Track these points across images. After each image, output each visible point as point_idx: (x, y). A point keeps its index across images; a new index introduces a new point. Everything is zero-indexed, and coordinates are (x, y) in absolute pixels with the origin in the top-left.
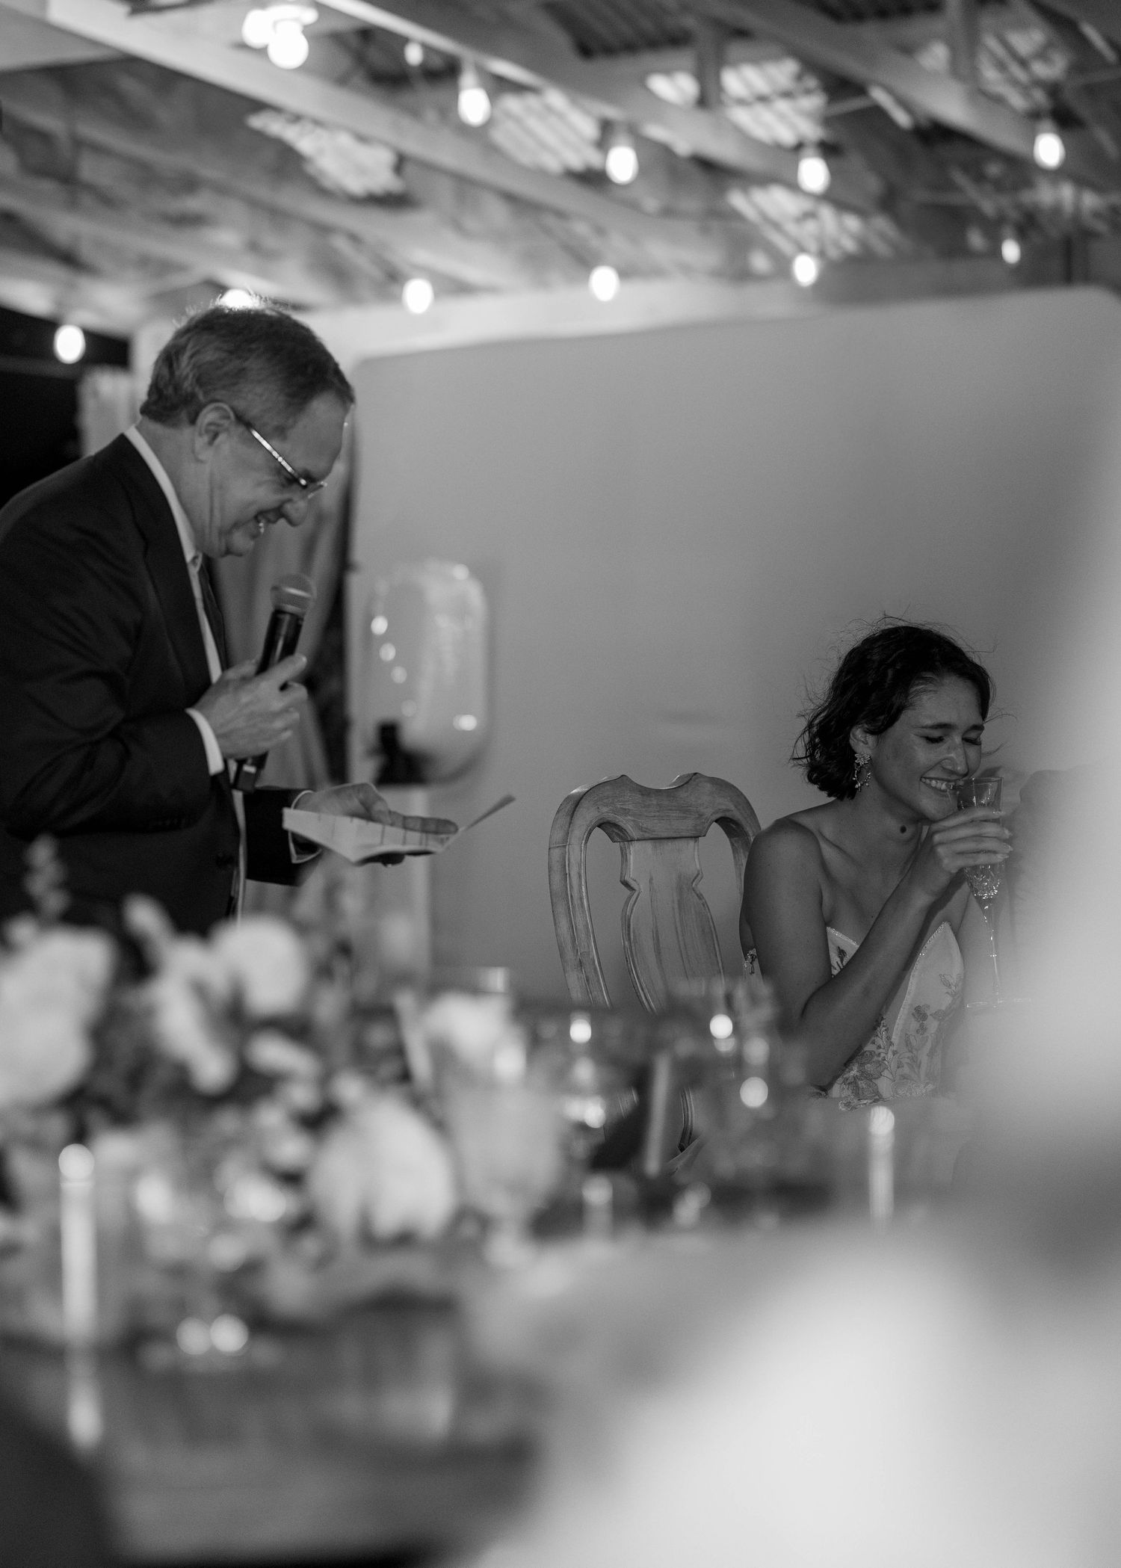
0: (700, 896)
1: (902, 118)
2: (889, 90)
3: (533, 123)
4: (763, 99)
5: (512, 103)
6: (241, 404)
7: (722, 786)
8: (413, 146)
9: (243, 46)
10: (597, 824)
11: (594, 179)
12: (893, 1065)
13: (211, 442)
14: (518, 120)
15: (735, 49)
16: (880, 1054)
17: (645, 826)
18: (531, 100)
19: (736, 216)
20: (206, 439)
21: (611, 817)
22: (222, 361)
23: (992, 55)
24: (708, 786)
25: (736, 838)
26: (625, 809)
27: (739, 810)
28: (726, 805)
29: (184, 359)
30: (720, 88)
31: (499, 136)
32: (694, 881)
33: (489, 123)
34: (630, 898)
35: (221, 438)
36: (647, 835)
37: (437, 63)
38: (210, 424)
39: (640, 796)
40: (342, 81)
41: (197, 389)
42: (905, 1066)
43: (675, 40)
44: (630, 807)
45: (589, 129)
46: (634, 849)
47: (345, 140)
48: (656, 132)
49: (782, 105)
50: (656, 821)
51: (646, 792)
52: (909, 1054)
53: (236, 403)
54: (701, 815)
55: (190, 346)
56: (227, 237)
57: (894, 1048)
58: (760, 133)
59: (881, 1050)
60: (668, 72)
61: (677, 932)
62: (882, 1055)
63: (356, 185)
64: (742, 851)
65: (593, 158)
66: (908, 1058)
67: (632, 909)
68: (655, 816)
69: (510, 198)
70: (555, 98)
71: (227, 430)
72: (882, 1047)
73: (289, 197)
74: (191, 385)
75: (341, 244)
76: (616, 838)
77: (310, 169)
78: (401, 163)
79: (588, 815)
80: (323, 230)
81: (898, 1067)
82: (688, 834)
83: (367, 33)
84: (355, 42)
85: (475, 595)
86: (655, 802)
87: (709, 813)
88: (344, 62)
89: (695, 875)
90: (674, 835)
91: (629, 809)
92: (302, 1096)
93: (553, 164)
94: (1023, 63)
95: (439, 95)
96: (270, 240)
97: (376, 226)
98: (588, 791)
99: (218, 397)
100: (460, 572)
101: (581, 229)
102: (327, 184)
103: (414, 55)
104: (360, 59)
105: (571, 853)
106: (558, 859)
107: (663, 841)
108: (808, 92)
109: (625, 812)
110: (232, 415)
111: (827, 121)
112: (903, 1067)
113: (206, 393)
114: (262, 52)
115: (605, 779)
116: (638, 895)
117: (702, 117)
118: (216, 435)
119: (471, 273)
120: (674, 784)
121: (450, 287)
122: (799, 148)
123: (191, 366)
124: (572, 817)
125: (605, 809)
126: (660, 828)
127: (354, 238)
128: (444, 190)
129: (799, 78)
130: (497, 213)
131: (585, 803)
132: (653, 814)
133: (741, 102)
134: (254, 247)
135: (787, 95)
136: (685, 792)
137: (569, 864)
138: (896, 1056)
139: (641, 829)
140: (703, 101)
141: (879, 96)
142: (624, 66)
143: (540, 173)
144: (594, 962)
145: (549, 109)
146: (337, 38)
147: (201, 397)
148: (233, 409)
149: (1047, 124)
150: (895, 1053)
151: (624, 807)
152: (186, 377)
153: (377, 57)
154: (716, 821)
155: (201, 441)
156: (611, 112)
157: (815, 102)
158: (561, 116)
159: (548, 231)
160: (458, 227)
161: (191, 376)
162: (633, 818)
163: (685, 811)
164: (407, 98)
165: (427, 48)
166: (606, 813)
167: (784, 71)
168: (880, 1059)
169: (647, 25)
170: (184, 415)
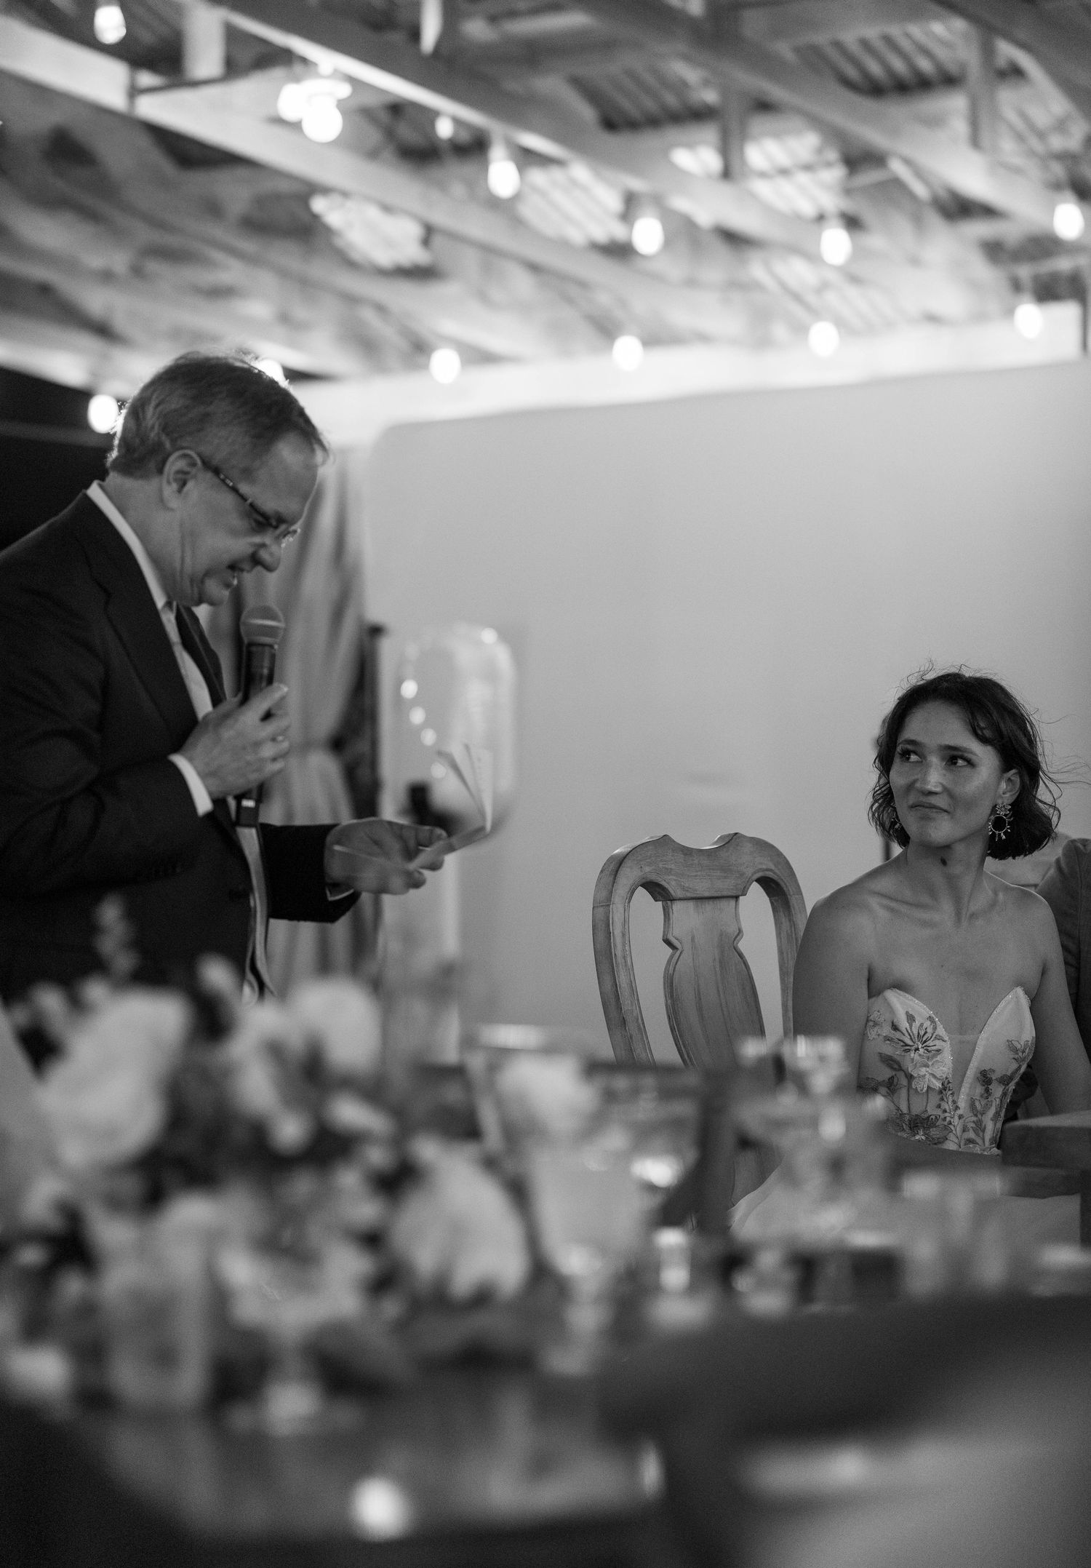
0: (741, 955)
1: (920, 190)
2: (908, 162)
3: (558, 196)
4: (784, 172)
5: (538, 176)
6: (206, 449)
7: (763, 846)
8: (440, 218)
9: (279, 121)
10: (640, 883)
11: (620, 251)
12: (959, 1129)
13: (180, 491)
14: (543, 194)
15: (759, 123)
16: (945, 1118)
17: (687, 885)
18: (556, 173)
19: (757, 286)
20: (175, 486)
21: (654, 877)
22: (187, 407)
23: (1011, 127)
24: (749, 845)
25: (777, 898)
26: (667, 869)
27: (779, 869)
28: (765, 864)
29: (150, 411)
30: (743, 161)
31: (527, 211)
32: (735, 940)
33: (517, 197)
34: (672, 957)
35: (190, 485)
36: (689, 895)
37: (465, 137)
38: (178, 472)
39: (682, 856)
40: (373, 155)
41: (164, 438)
42: (971, 1130)
43: (698, 115)
44: (673, 866)
45: (613, 202)
46: (677, 907)
47: (373, 213)
48: (681, 203)
49: (803, 178)
50: (698, 880)
51: (687, 852)
52: (974, 1119)
53: (202, 449)
54: (742, 874)
55: (154, 397)
56: (258, 309)
57: (960, 1112)
58: (780, 205)
59: (947, 1114)
60: (690, 146)
61: (718, 991)
62: (948, 1119)
63: (384, 258)
64: (781, 910)
65: (617, 231)
66: (974, 1122)
67: (675, 968)
68: (696, 876)
69: (534, 268)
70: (580, 171)
71: (195, 477)
72: (948, 1111)
73: (318, 269)
74: (158, 434)
75: (368, 315)
76: (659, 897)
77: (339, 242)
78: (429, 234)
79: (630, 875)
80: (351, 300)
81: (964, 1131)
82: (730, 894)
83: (397, 108)
84: (384, 117)
85: (503, 657)
86: (696, 862)
87: (749, 872)
88: (374, 136)
89: (736, 934)
90: (716, 895)
91: (671, 869)
92: (377, 1156)
93: (577, 236)
94: (1041, 135)
95: (467, 169)
96: (300, 312)
97: (403, 297)
98: (630, 852)
99: (184, 444)
100: (489, 636)
101: (603, 299)
102: (355, 256)
103: (444, 129)
104: (390, 134)
105: (615, 912)
106: (602, 919)
107: (704, 900)
108: (829, 165)
109: (669, 871)
110: (199, 462)
111: (848, 192)
112: (968, 1131)
113: (173, 441)
114: (296, 126)
115: (646, 839)
116: (681, 953)
117: (725, 189)
118: (184, 484)
119: (494, 343)
120: (714, 844)
121: (477, 357)
122: (821, 218)
123: (157, 415)
124: (616, 875)
125: (647, 869)
126: (703, 888)
127: (381, 309)
128: (470, 260)
129: (819, 151)
130: (523, 283)
131: (628, 863)
132: (694, 874)
133: (763, 175)
134: (285, 319)
135: (808, 168)
136: (727, 852)
137: (613, 923)
138: (962, 1121)
139: (683, 888)
140: (727, 174)
141: (897, 167)
142: (648, 141)
143: (563, 245)
144: (638, 1019)
145: (574, 183)
146: (366, 113)
147: (168, 445)
148: (200, 455)
149: (1069, 195)
150: (960, 1117)
151: (667, 866)
152: (153, 427)
153: (407, 133)
154: (756, 881)
155: (169, 490)
156: (636, 184)
157: (836, 174)
158: (585, 189)
159: (570, 301)
160: (483, 298)
161: (156, 427)
162: (674, 878)
163: (726, 870)
164: (436, 172)
165: (457, 122)
166: (649, 872)
167: (805, 143)
168: (946, 1123)
169: (671, 100)
170: (152, 465)
